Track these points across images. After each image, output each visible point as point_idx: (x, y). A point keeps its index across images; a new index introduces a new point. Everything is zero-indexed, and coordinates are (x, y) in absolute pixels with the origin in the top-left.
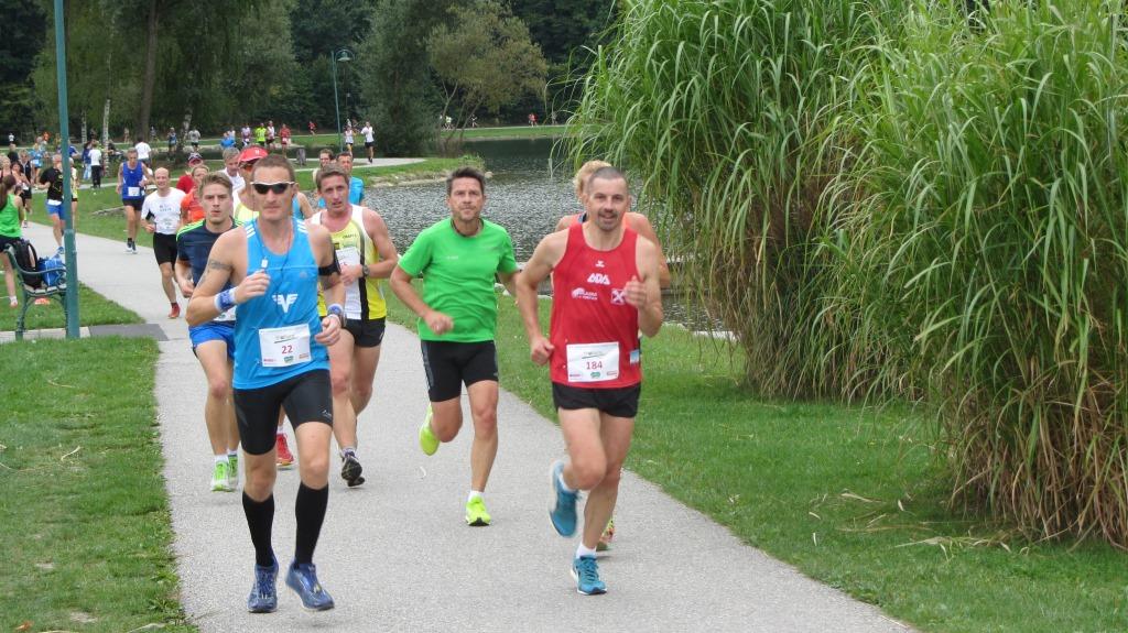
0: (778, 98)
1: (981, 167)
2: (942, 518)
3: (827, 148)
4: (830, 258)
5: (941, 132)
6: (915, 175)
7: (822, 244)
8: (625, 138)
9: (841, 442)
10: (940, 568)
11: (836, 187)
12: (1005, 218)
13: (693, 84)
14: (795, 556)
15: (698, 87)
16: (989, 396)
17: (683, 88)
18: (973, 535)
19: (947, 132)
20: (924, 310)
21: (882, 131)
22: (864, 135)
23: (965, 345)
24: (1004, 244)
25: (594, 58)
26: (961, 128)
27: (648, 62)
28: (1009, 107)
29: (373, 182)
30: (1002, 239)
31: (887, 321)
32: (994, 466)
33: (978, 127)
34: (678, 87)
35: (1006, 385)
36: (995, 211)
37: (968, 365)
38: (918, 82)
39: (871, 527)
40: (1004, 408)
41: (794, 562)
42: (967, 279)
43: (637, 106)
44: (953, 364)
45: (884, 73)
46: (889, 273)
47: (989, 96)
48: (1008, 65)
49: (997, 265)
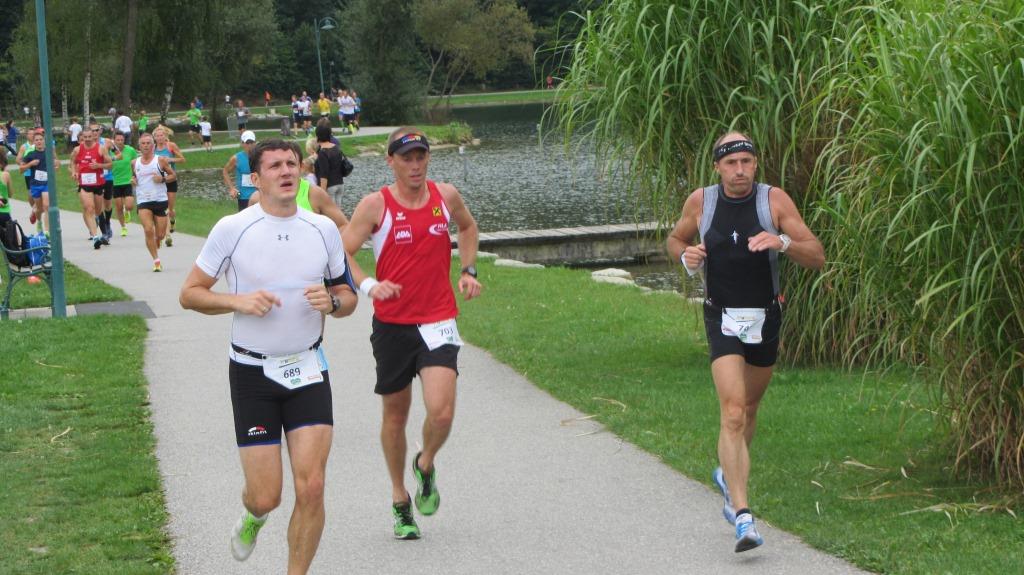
0: (771, 59)
1: (980, 126)
2: (946, 484)
3: (822, 112)
4: (828, 224)
5: (939, 93)
6: (914, 137)
7: (820, 209)
8: (616, 104)
9: (842, 409)
10: (945, 535)
11: (833, 150)
12: (1005, 179)
13: (684, 49)
14: (799, 526)
15: (689, 51)
16: (992, 360)
17: (674, 52)
18: (978, 502)
19: (945, 93)
20: (924, 274)
21: (879, 93)
22: (861, 97)
23: (966, 309)
24: (1004, 206)
25: (582, 23)
26: (960, 89)
27: (637, 27)
28: (1008, 67)
29: (360, 152)
30: (1003, 200)
31: (887, 285)
32: (997, 430)
33: (976, 87)
34: (668, 52)
35: (1010, 348)
36: (995, 172)
37: (970, 330)
38: (915, 43)
39: (875, 494)
40: (1008, 372)
41: (798, 532)
42: (968, 242)
43: (627, 71)
44: (955, 328)
45: (880, 34)
46: (888, 237)
47: (988, 56)
48: (1007, 23)
49: (998, 226)
